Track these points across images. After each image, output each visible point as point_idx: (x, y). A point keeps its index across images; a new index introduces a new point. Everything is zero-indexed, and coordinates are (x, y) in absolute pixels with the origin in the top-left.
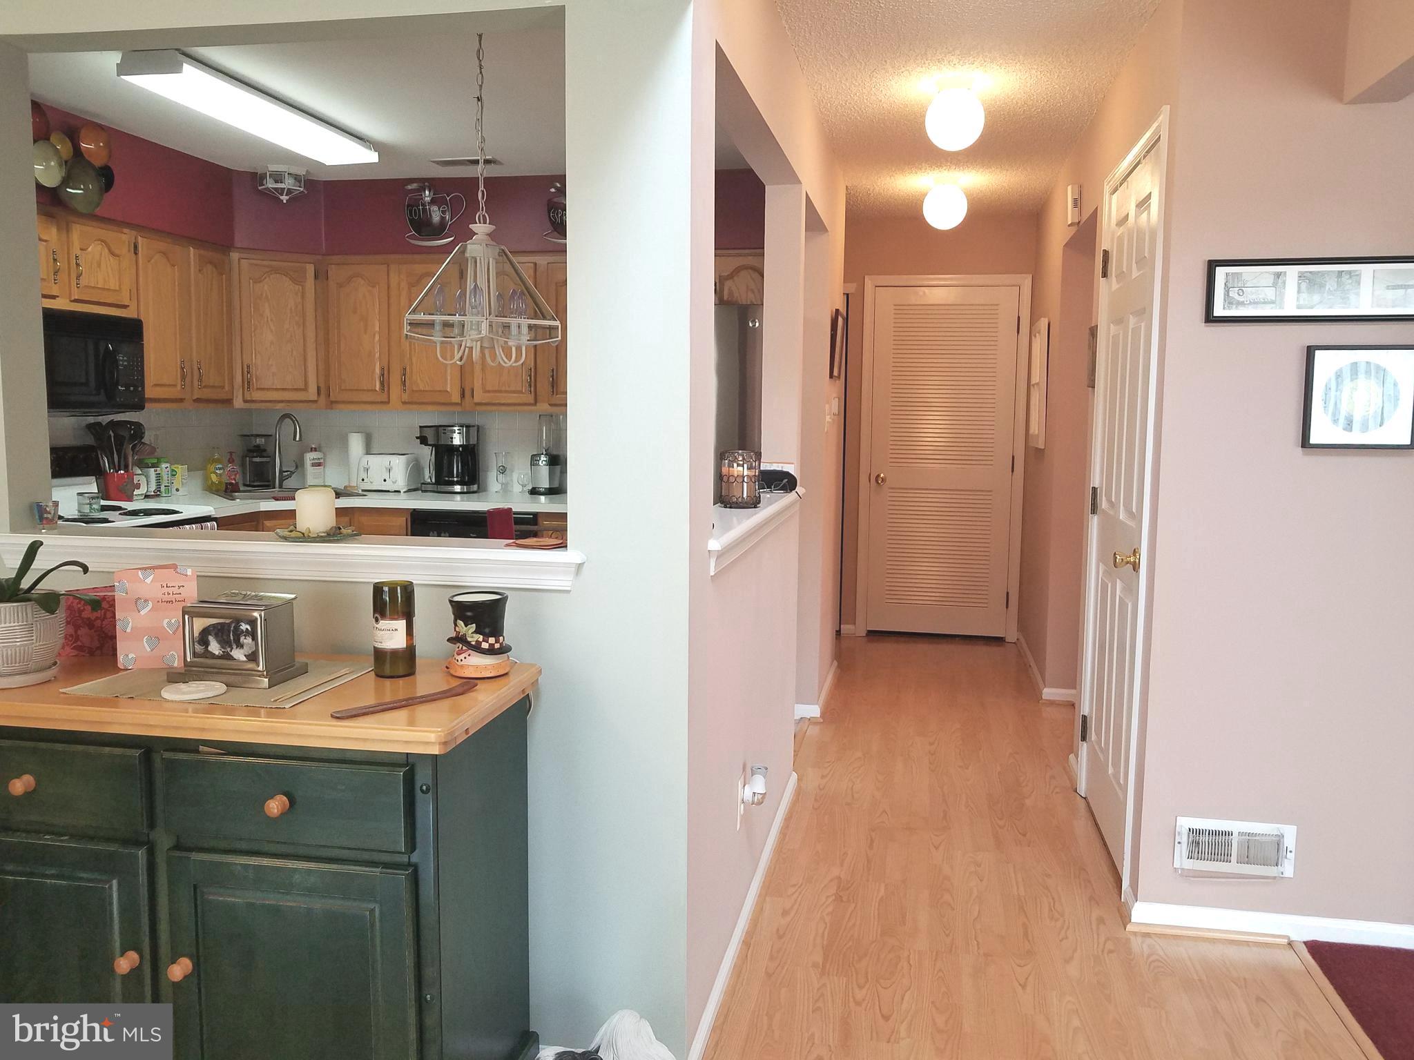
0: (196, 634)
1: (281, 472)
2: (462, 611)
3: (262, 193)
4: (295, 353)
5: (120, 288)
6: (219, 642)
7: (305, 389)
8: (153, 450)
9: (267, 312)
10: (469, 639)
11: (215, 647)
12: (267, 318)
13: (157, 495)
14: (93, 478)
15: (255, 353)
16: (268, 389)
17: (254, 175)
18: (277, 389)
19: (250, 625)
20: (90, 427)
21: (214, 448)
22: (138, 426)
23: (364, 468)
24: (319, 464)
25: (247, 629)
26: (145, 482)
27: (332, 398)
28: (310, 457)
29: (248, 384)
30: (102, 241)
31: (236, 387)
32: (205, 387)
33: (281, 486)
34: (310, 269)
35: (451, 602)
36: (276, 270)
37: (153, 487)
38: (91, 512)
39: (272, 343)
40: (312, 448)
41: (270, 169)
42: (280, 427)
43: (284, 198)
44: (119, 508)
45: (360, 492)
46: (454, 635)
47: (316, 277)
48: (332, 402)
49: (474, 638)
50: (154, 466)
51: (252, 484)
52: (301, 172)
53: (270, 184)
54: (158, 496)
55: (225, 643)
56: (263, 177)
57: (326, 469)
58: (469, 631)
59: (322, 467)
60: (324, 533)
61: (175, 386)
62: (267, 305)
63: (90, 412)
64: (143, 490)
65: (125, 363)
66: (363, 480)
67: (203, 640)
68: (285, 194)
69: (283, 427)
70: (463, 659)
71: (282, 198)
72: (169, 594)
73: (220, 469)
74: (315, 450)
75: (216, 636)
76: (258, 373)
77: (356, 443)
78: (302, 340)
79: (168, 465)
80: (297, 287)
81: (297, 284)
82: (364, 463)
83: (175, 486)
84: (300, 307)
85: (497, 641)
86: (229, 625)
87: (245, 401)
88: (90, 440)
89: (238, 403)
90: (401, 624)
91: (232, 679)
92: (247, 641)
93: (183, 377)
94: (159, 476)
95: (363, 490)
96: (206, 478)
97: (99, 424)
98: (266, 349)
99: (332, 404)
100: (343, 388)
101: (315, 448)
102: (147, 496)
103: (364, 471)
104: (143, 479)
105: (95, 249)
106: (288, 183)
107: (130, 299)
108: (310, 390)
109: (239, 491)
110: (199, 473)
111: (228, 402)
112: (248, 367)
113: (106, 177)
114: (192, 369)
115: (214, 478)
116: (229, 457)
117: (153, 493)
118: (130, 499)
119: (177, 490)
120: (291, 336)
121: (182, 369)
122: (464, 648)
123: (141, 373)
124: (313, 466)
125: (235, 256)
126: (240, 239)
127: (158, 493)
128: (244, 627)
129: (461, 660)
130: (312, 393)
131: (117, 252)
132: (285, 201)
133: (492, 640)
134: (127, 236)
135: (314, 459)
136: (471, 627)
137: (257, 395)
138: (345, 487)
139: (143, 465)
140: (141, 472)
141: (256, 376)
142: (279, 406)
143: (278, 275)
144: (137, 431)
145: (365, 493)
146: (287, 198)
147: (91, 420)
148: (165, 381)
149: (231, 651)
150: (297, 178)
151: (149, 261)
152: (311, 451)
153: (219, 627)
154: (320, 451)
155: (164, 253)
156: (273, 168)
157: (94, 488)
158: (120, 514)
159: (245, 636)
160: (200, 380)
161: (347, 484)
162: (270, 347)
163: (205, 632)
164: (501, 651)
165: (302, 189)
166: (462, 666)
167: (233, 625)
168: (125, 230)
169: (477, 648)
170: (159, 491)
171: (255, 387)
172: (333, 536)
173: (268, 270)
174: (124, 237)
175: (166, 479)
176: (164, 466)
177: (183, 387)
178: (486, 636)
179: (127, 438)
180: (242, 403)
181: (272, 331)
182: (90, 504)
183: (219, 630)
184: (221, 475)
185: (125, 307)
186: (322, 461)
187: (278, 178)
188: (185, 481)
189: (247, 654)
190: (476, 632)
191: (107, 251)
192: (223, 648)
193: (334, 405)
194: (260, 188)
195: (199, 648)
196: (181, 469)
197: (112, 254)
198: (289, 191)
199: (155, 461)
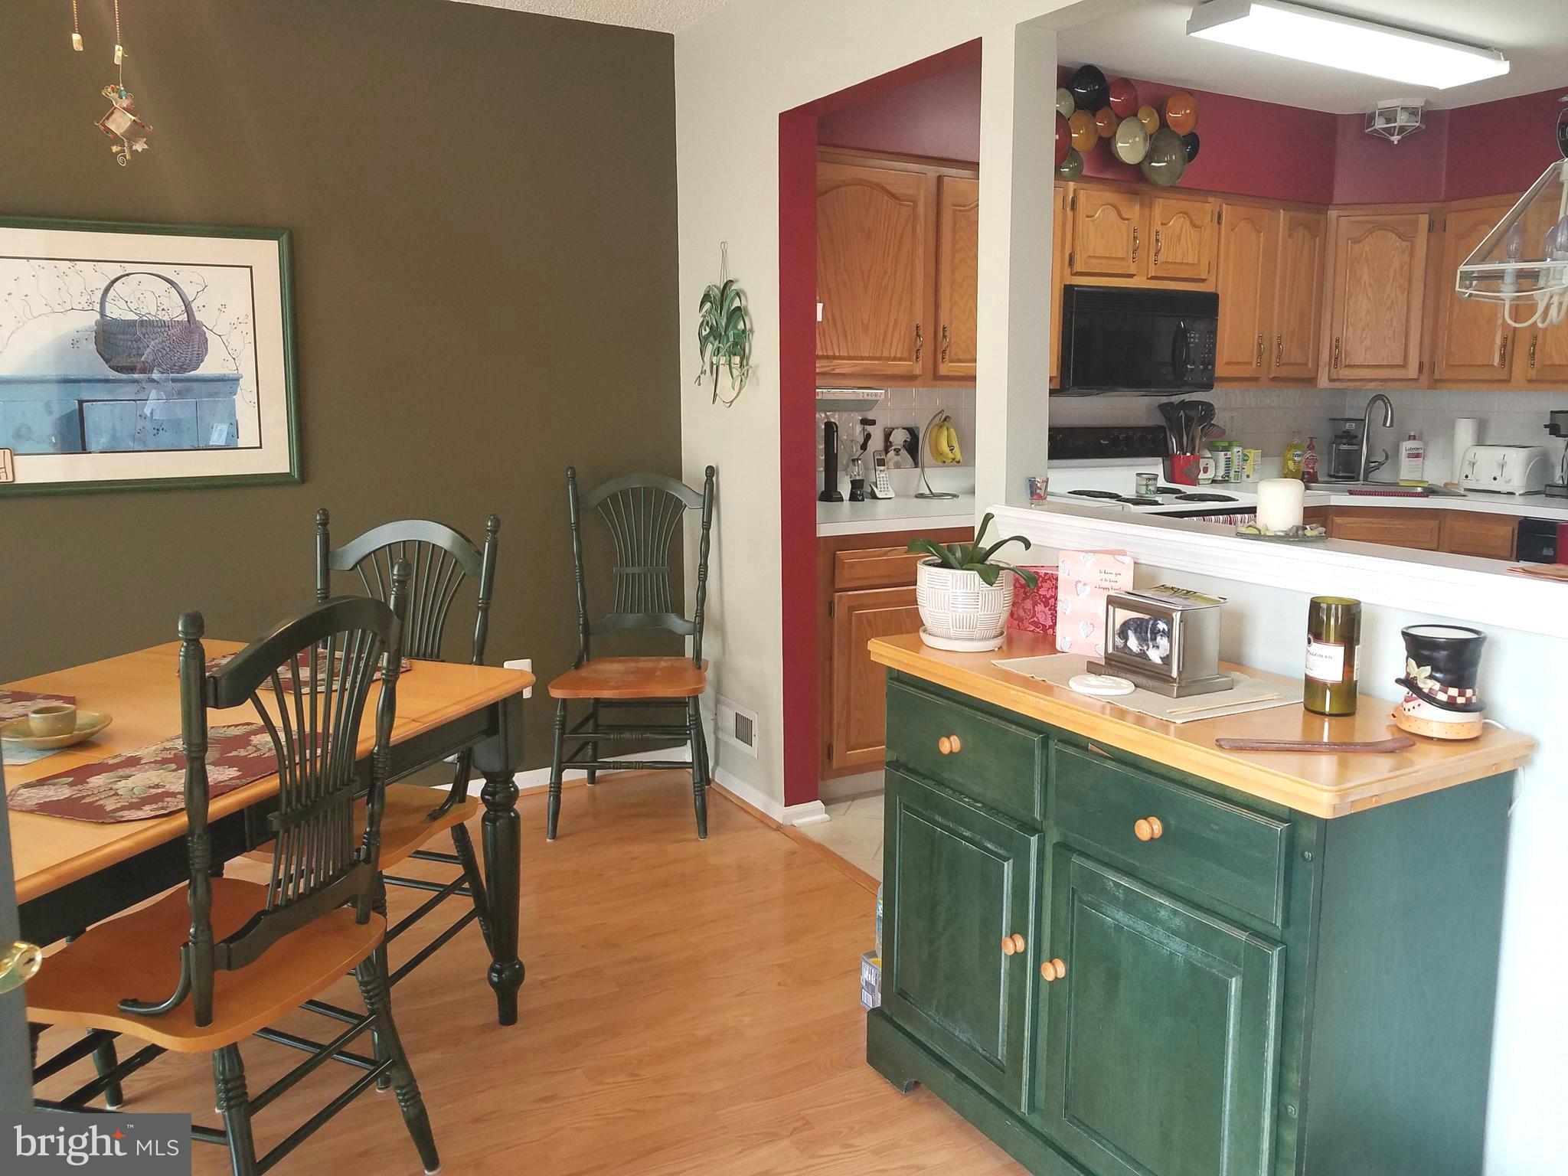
0: (1118, 626)
1: (1368, 461)
2: (1419, 648)
3: (1370, 136)
4: (1395, 323)
5: (1199, 261)
6: (1138, 639)
7: (1404, 366)
8: (1223, 432)
9: (1366, 277)
10: (1421, 685)
11: (1133, 643)
12: (1365, 282)
13: (1225, 481)
14: (1161, 459)
15: (1347, 324)
16: (1358, 366)
17: (1361, 117)
18: (1369, 366)
19: (1167, 625)
20: (1162, 407)
21: (1294, 432)
22: (1209, 408)
23: (1470, 462)
24: (1418, 456)
25: (1164, 629)
26: (1212, 465)
27: (1437, 376)
28: (1406, 446)
29: (1336, 361)
30: (1185, 213)
31: (1321, 363)
32: (1284, 364)
33: (1366, 479)
34: (1424, 220)
35: (1404, 634)
36: (1383, 227)
37: (1221, 472)
38: (1147, 493)
39: (1368, 312)
40: (1410, 436)
41: (1380, 107)
42: (1371, 411)
43: (1395, 139)
44: (1179, 491)
45: (1462, 492)
46: (1403, 676)
47: (1430, 230)
48: (1437, 381)
49: (1427, 685)
50: (1226, 449)
51: (1336, 474)
52: (1418, 103)
53: (1380, 124)
54: (1227, 481)
55: (1142, 640)
56: (1371, 118)
57: (1426, 462)
58: (1423, 675)
59: (1421, 459)
60: (1283, 532)
61: (1251, 363)
62: (1366, 269)
63: (1161, 392)
64: (1210, 475)
65: (1197, 341)
66: (1467, 477)
67: (1123, 634)
68: (1396, 133)
69: (1374, 409)
70: (1411, 709)
71: (1392, 138)
72: (1106, 580)
73: (1299, 456)
74: (1414, 438)
75: (1135, 631)
76: (1348, 349)
77: (1465, 431)
78: (1406, 308)
79: (1240, 449)
80: (1405, 244)
81: (1404, 240)
82: (1470, 456)
83: (1247, 471)
84: (1406, 267)
85: (1461, 694)
86: (1148, 621)
87: (1331, 380)
88: (1161, 421)
89: (1323, 382)
90: (1339, 652)
91: (1141, 680)
92: (1163, 642)
93: (1260, 354)
94: (1228, 461)
95: (1466, 490)
96: (1284, 465)
97: (1171, 404)
98: (1361, 319)
99: (1435, 383)
100: (1451, 363)
101: (1414, 436)
102: (1214, 481)
103: (1470, 464)
104: (1211, 463)
105: (1177, 223)
106: (1402, 119)
107: (1209, 273)
108: (1410, 367)
109: (1316, 481)
110: (1277, 460)
111: (1311, 381)
112: (1338, 340)
113: (1192, 143)
114: (1271, 344)
115: (1291, 464)
116: (1309, 443)
117: (1220, 479)
118: (1194, 482)
119: (1248, 476)
120: (1392, 303)
121: (1260, 344)
122: (1414, 696)
123: (1212, 349)
124: (1409, 457)
125: (1333, 214)
126: (1339, 194)
127: (1226, 478)
128: (1161, 626)
129: (1409, 710)
130: (1412, 371)
131: (1197, 223)
132: (1396, 143)
133: (1453, 692)
134: (1211, 205)
135: (1410, 449)
136: (1425, 670)
137: (1345, 373)
138: (1446, 485)
139: (1214, 448)
140: (1210, 456)
141: (1346, 351)
142: (1371, 385)
143: (1383, 231)
144: (1207, 411)
145: (1466, 493)
146: (1399, 137)
147: (1164, 400)
148: (1240, 359)
149: (1147, 650)
150: (1412, 112)
151: (1233, 230)
152: (1409, 439)
153: (1139, 623)
154: (1420, 440)
155: (1249, 219)
156: (1383, 104)
157: (1159, 470)
158: (1176, 498)
159: (1161, 636)
160: (1279, 356)
161: (1448, 481)
162: (1366, 316)
163: (1126, 625)
164: (1466, 709)
165: (1418, 124)
166: (1408, 717)
167: (1151, 622)
168: (1210, 199)
169: (1430, 699)
170: (1228, 476)
171: (1343, 363)
172: (1293, 537)
173: (1370, 226)
174: (1208, 207)
175: (1237, 461)
176: (1236, 450)
177: (1259, 365)
178: (1446, 685)
179: (1196, 419)
180: (1327, 381)
181: (1369, 298)
182: (1147, 485)
183: (1138, 625)
184: (1299, 462)
185: (1203, 281)
186: (1421, 451)
187: (1389, 115)
188: (1256, 467)
189: (1162, 656)
190: (1431, 677)
191: (1188, 222)
192: (1140, 645)
193: (1438, 384)
194: (1366, 131)
195: (1119, 642)
196: (1253, 454)
197: (1194, 225)
198: (1402, 129)
199: (1226, 444)
